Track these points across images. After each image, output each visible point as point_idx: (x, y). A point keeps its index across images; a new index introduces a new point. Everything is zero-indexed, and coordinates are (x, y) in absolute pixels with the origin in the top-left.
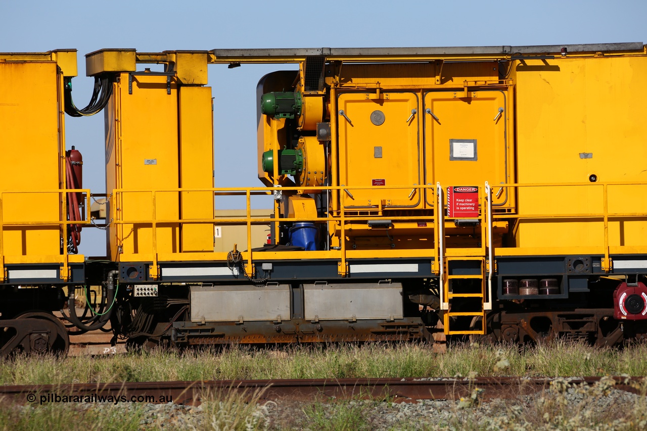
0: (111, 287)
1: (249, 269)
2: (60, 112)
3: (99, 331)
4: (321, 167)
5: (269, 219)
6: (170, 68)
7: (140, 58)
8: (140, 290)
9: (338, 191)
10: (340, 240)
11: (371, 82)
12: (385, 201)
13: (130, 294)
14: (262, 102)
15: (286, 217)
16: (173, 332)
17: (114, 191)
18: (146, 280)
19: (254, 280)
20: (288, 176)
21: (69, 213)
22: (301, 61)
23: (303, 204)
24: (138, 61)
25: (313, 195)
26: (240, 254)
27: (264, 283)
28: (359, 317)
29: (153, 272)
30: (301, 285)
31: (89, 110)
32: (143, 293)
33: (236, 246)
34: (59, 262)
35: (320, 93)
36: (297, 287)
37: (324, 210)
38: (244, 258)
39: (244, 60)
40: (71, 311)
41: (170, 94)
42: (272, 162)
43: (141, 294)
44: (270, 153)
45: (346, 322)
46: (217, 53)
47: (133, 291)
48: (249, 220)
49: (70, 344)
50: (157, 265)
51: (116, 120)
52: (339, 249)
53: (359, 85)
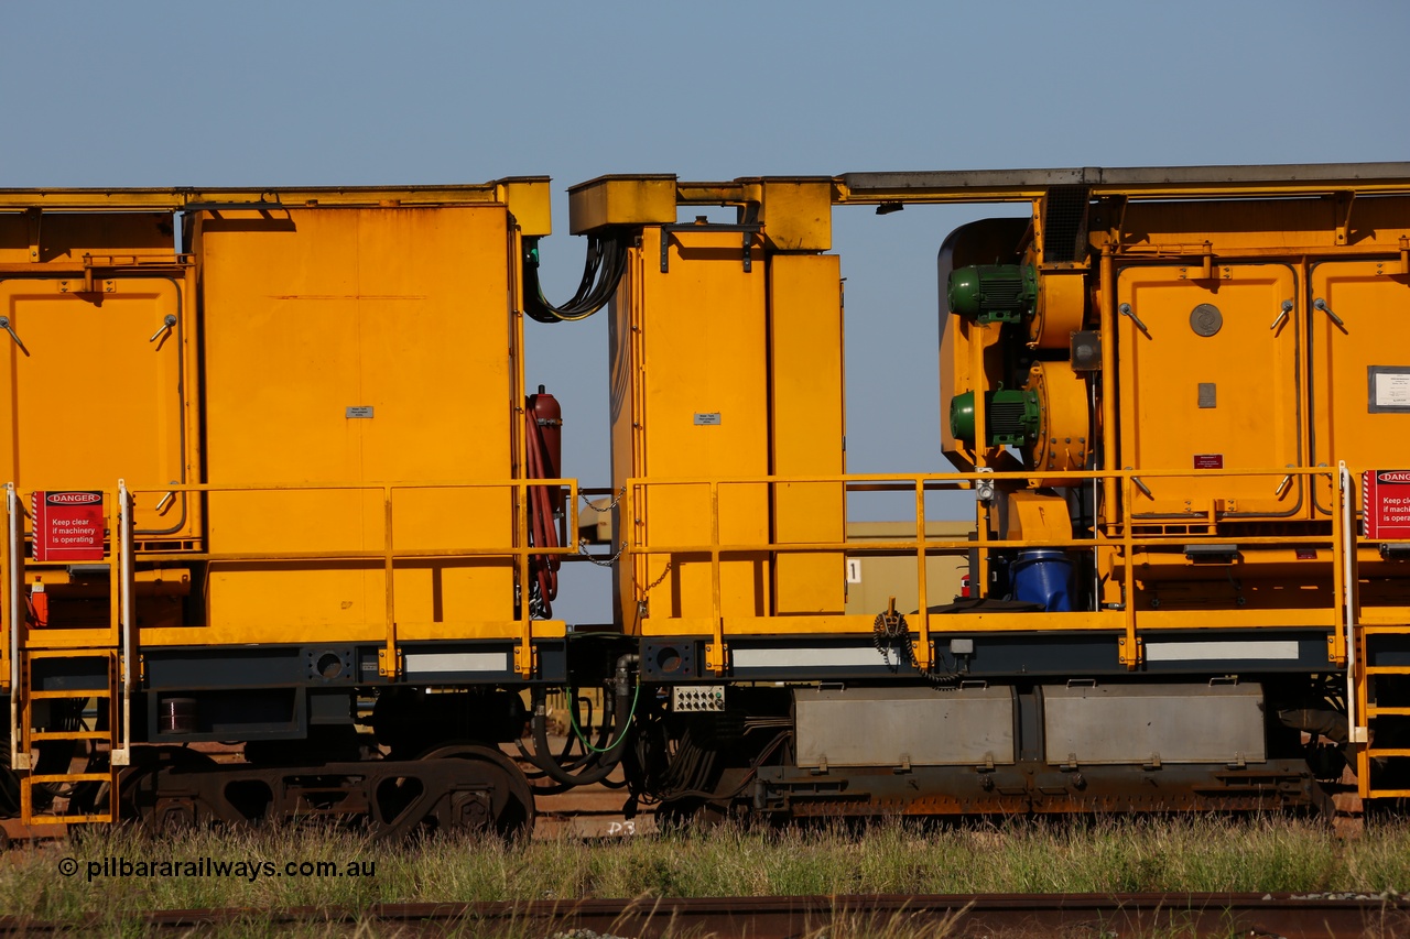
0: (623, 691)
1: (922, 652)
2: (513, 313)
3: (598, 785)
4: (1081, 427)
5: (965, 542)
6: (751, 216)
7: (685, 193)
8: (686, 698)
9: (1119, 481)
10: (1123, 589)
11: (1191, 242)
12: (1222, 502)
13: (665, 706)
14: (949, 287)
15: (1003, 538)
16: (758, 790)
17: (630, 482)
18: (700, 675)
19: (932, 676)
20: (1008, 448)
21: (532, 531)
22: (1035, 198)
23: (1041, 509)
24: (680, 200)
25: (1062, 491)
26: (902, 620)
27: (955, 683)
28: (1167, 757)
29: (714, 657)
30: (1036, 688)
31: (577, 307)
32: (692, 703)
33: (893, 601)
34: (513, 636)
35: (1078, 266)
36: (1029, 691)
37: (1086, 523)
38: (912, 628)
39: (910, 196)
40: (538, 742)
41: (749, 271)
42: (972, 417)
43: (689, 706)
44: (968, 398)
45: (1138, 770)
46: (852, 181)
47: (670, 700)
48: (922, 545)
49: (537, 814)
50: (723, 642)
51: (632, 329)
52: (1121, 609)
53: (1165, 249)
